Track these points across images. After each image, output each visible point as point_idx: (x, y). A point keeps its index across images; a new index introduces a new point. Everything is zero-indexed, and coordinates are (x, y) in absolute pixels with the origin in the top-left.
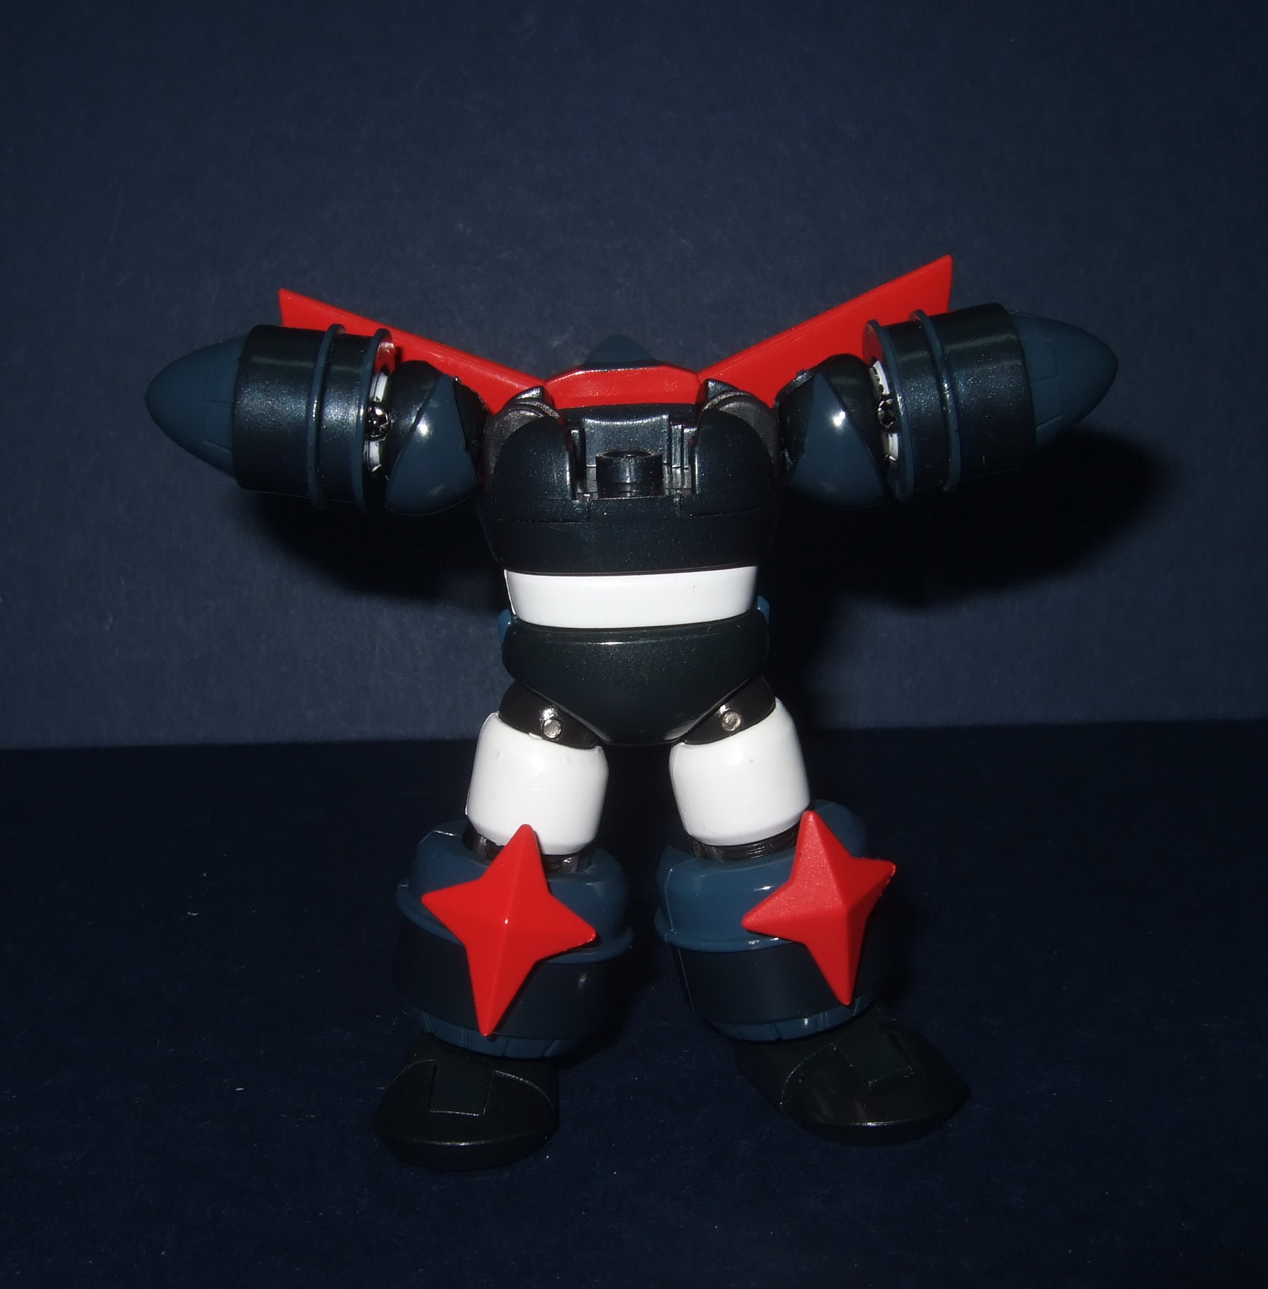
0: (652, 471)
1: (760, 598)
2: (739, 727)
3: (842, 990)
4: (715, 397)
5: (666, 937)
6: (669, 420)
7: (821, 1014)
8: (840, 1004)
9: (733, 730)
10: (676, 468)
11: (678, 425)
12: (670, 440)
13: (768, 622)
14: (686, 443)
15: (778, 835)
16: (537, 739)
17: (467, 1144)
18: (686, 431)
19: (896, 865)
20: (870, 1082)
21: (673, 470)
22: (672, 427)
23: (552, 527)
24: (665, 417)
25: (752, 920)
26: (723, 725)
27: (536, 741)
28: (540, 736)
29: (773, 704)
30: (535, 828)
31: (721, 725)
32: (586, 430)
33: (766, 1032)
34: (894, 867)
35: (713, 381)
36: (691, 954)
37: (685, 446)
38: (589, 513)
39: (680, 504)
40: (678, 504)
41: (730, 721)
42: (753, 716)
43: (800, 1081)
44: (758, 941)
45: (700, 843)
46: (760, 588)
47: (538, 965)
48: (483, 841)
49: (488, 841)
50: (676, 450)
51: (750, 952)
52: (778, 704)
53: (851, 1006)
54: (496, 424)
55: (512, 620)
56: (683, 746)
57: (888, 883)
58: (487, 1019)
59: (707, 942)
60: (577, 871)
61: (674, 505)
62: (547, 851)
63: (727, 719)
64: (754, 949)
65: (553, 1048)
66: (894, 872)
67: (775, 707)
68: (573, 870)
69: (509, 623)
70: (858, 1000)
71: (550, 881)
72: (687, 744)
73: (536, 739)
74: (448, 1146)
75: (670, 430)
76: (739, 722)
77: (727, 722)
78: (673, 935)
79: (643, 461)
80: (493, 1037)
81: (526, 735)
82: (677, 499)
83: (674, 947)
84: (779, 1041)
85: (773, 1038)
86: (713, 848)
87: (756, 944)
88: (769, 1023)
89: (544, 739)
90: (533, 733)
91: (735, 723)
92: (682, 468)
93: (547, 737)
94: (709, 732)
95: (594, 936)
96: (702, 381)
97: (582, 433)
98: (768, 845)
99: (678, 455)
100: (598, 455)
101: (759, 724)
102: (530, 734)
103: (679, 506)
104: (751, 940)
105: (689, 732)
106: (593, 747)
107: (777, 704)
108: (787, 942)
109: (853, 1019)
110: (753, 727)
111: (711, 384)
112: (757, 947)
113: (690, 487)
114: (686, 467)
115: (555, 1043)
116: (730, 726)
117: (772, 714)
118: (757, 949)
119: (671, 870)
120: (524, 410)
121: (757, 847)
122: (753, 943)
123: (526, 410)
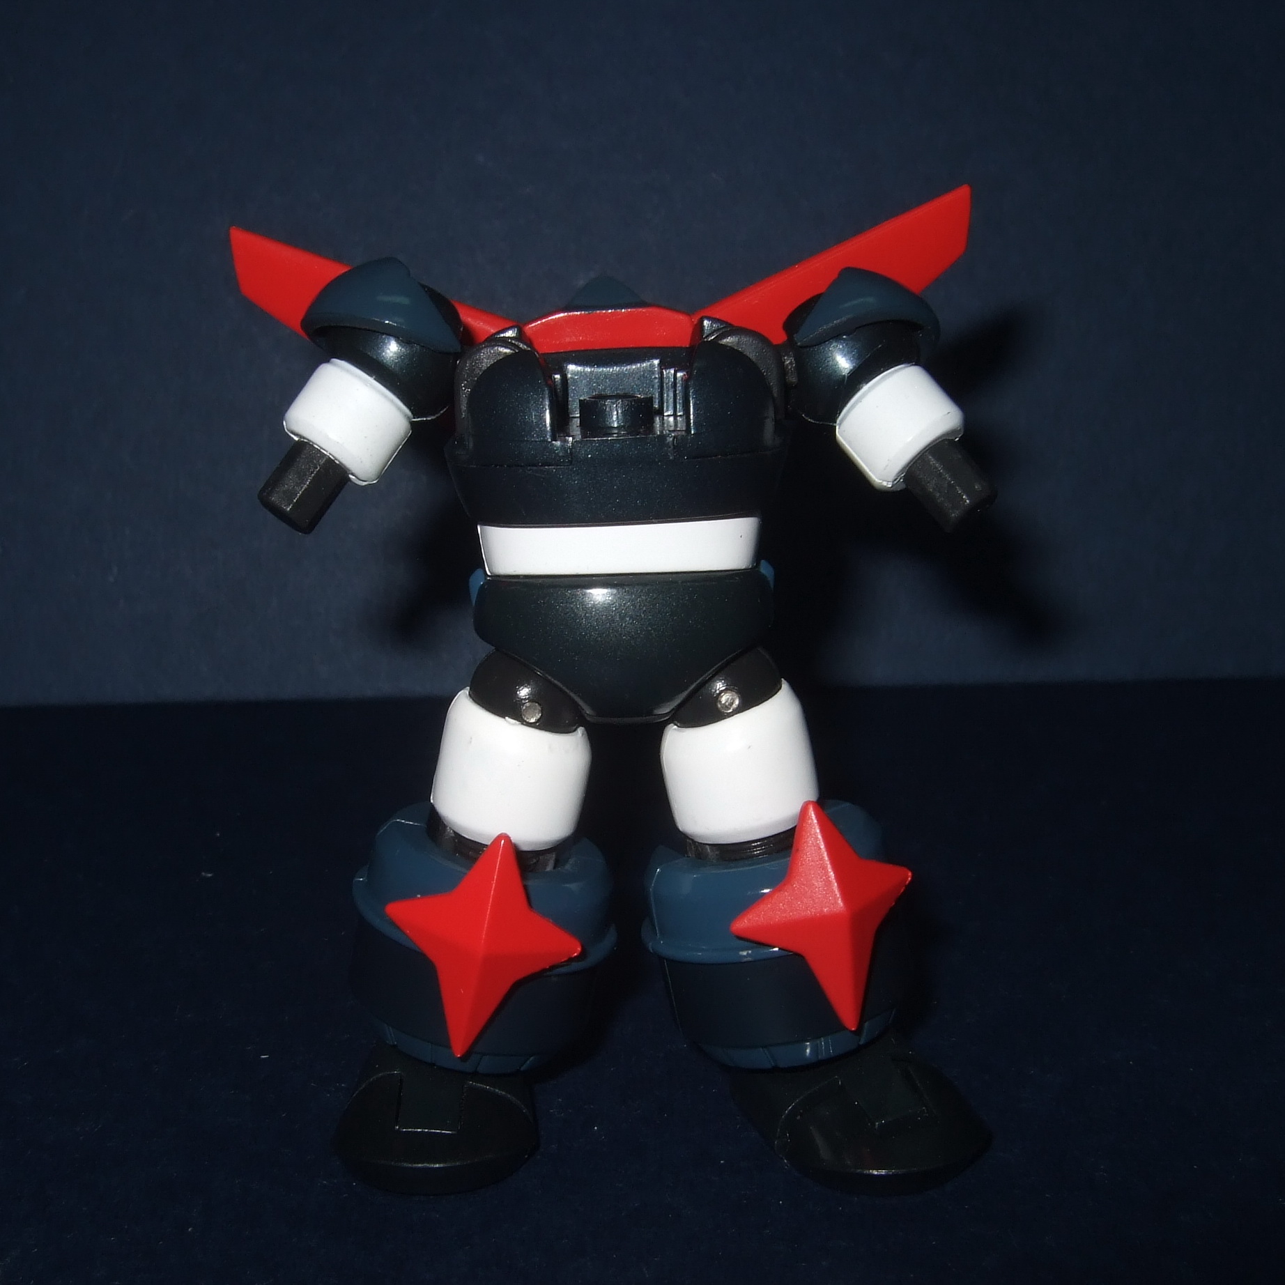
0: (641, 415)
1: (763, 563)
2: (737, 708)
3: (847, 1012)
5: (650, 946)
6: (660, 365)
7: (822, 1039)
8: (845, 1028)
9: (729, 711)
10: (669, 416)
11: (670, 368)
12: (661, 387)
13: (772, 587)
14: (679, 388)
15: (779, 834)
16: (516, 724)
17: (442, 1165)
18: (679, 375)
19: (912, 872)
20: (877, 1123)
21: (665, 418)
22: (664, 371)
23: (529, 472)
24: (656, 362)
25: (745, 923)
26: (719, 706)
28: (518, 720)
29: (778, 686)
31: (716, 706)
32: (569, 376)
33: (759, 1058)
34: (910, 874)
35: (709, 318)
36: (678, 966)
37: (677, 392)
38: (571, 456)
39: (674, 443)
40: (670, 444)
41: (726, 701)
42: (752, 697)
43: (799, 1117)
44: (750, 952)
45: (695, 842)
46: (764, 547)
47: (518, 984)
48: (449, 833)
50: (668, 395)
51: (741, 965)
52: (785, 686)
53: (858, 1032)
56: (675, 729)
57: (902, 891)
58: (459, 1039)
59: (700, 953)
60: (554, 868)
61: (667, 444)
63: (725, 698)
64: (745, 960)
65: (528, 1064)
66: (909, 879)
67: (780, 688)
68: (550, 868)
70: (866, 1024)
72: (678, 726)
73: (513, 724)
74: (419, 1168)
75: (662, 373)
76: (737, 702)
77: (723, 702)
78: (660, 945)
79: (631, 402)
80: (465, 1058)
81: (503, 719)
82: (670, 440)
83: (661, 958)
84: (775, 1069)
85: (768, 1066)
86: (707, 846)
87: (748, 954)
88: (762, 1048)
89: (522, 724)
90: (509, 717)
91: (732, 703)
92: (675, 415)
93: (526, 721)
94: (703, 713)
95: (579, 948)
96: (695, 320)
97: (564, 377)
99: (671, 400)
100: (582, 398)
101: (761, 706)
102: (507, 718)
103: (672, 447)
104: (742, 950)
105: (676, 709)
106: (575, 730)
107: (783, 685)
108: (786, 953)
109: (859, 1049)
110: (754, 708)
111: (706, 323)
112: (749, 959)
113: (684, 429)
114: (679, 414)
115: (531, 1059)
116: (726, 707)
117: (776, 695)
118: (750, 962)
119: (658, 870)
120: (499, 346)
121: (755, 847)
122: (745, 953)
123: (502, 346)
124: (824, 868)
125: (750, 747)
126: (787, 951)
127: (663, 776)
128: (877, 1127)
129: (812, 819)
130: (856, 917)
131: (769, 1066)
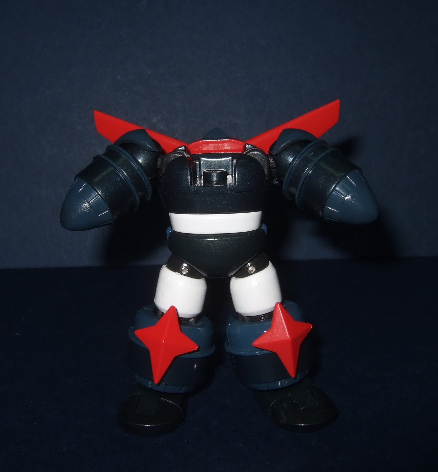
0: (223, 176)
1: (264, 225)
2: (254, 272)
3: (292, 372)
4: (248, 150)
5: (228, 350)
6: (232, 159)
7: (284, 380)
8: (291, 377)
9: (252, 273)
13: (266, 234)
14: (233, 166)
15: (269, 313)
16: (179, 274)
19: (312, 325)
20: (301, 408)
23: (183, 196)
24: (230, 158)
25: (257, 343)
26: (248, 271)
27: (178, 275)
28: (180, 273)
29: (268, 264)
30: (176, 307)
32: (202, 162)
33: (264, 387)
36: (236, 356)
38: (196, 191)
39: (230, 189)
41: (251, 269)
42: (259, 268)
43: (276, 406)
44: (259, 352)
45: (241, 315)
46: (263, 220)
47: (176, 358)
48: (160, 312)
49: (162, 312)
51: (256, 356)
52: (270, 264)
53: (295, 378)
54: (165, 159)
55: (172, 231)
56: (234, 279)
57: (309, 331)
58: (157, 377)
59: (243, 352)
60: (195, 324)
61: (228, 189)
62: (180, 316)
63: (250, 269)
64: (257, 355)
65: (183, 390)
66: (312, 327)
68: (193, 324)
69: (170, 232)
70: (298, 375)
71: (181, 327)
72: (235, 278)
75: (232, 162)
76: (254, 270)
78: (230, 349)
79: (219, 173)
80: (159, 384)
81: (175, 273)
82: (229, 187)
83: (231, 354)
84: (269, 390)
86: (246, 317)
87: (259, 353)
88: (264, 383)
90: (178, 272)
91: (253, 270)
93: (182, 274)
94: (243, 273)
95: (197, 348)
96: (245, 144)
97: (200, 163)
98: (266, 316)
101: (262, 271)
102: (177, 272)
105: (235, 273)
106: (201, 278)
108: (271, 352)
109: (296, 383)
110: (259, 272)
111: (247, 145)
112: (259, 354)
113: (234, 182)
115: (184, 388)
116: (251, 271)
117: (267, 267)
118: (259, 355)
119: (229, 325)
120: (175, 154)
121: (261, 317)
122: (257, 352)
123: (176, 154)
124: (283, 324)
125: (258, 285)
126: (270, 351)
127: (230, 294)
128: (301, 410)
129: (279, 308)
130: (294, 340)
131: (267, 389)
